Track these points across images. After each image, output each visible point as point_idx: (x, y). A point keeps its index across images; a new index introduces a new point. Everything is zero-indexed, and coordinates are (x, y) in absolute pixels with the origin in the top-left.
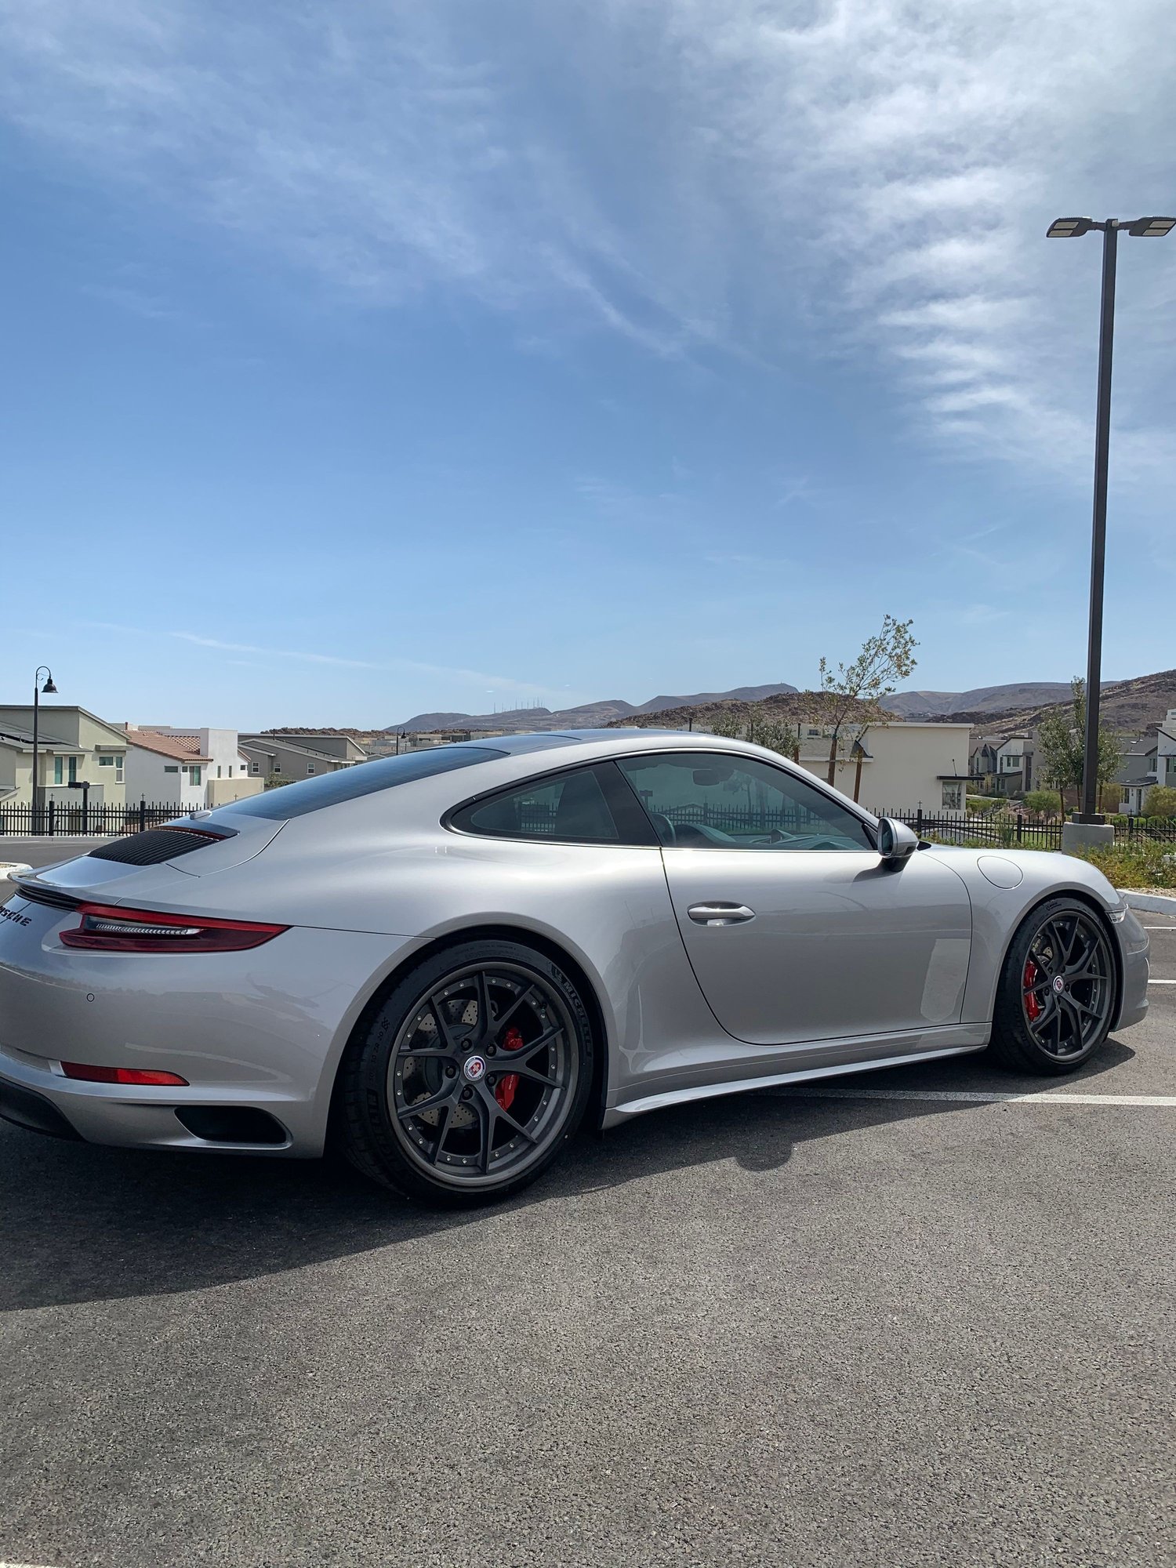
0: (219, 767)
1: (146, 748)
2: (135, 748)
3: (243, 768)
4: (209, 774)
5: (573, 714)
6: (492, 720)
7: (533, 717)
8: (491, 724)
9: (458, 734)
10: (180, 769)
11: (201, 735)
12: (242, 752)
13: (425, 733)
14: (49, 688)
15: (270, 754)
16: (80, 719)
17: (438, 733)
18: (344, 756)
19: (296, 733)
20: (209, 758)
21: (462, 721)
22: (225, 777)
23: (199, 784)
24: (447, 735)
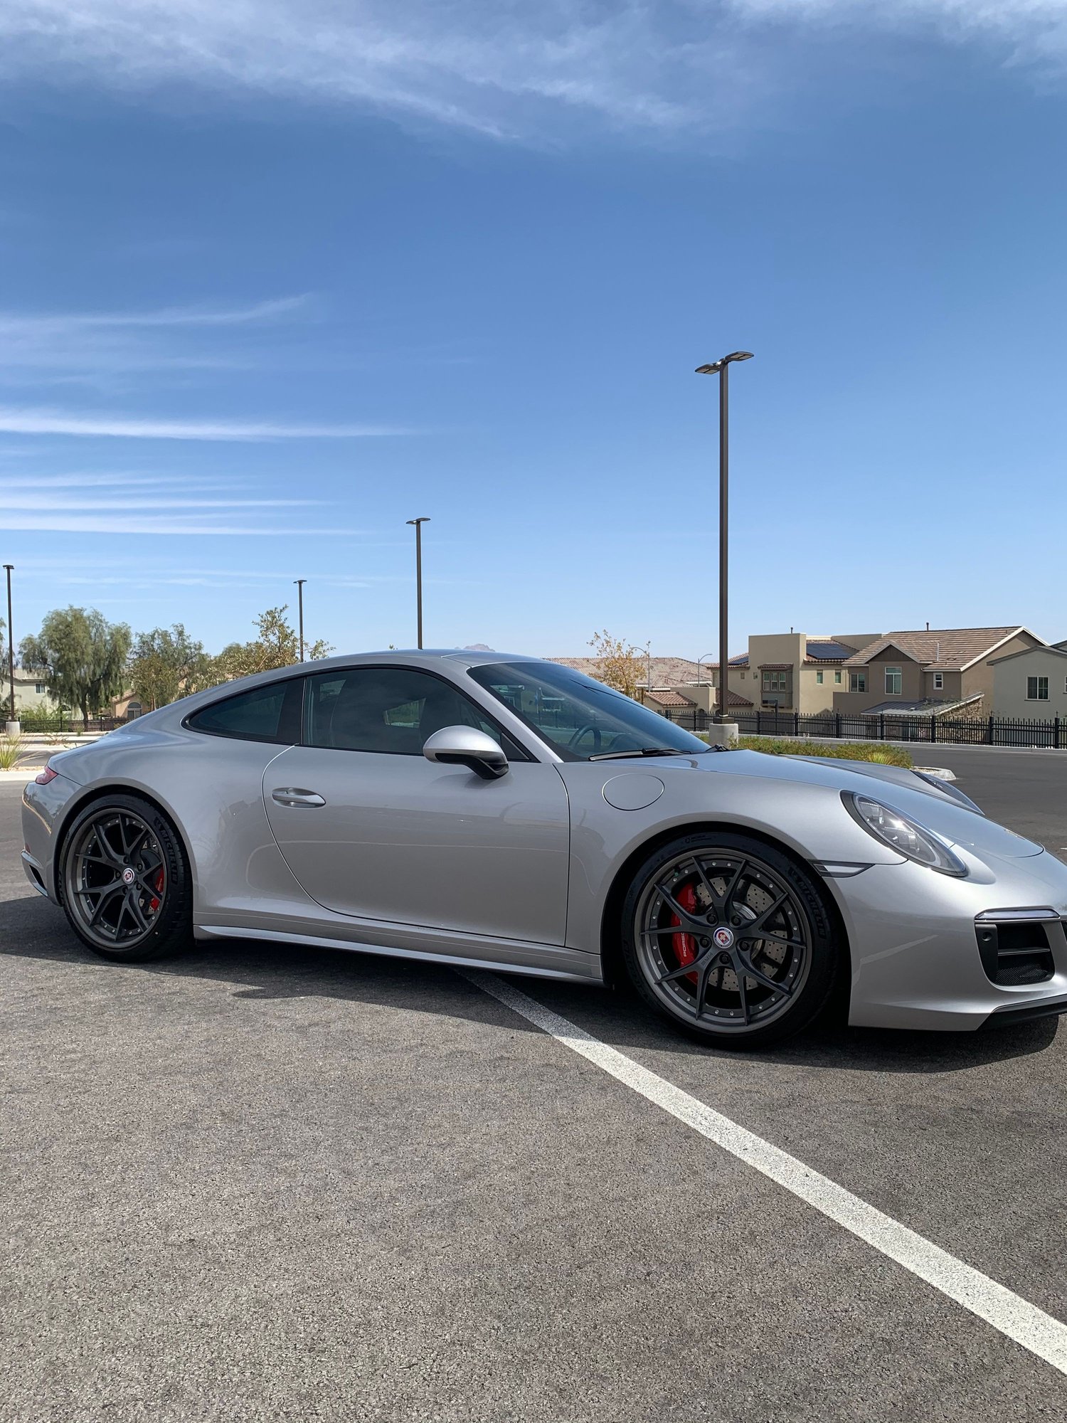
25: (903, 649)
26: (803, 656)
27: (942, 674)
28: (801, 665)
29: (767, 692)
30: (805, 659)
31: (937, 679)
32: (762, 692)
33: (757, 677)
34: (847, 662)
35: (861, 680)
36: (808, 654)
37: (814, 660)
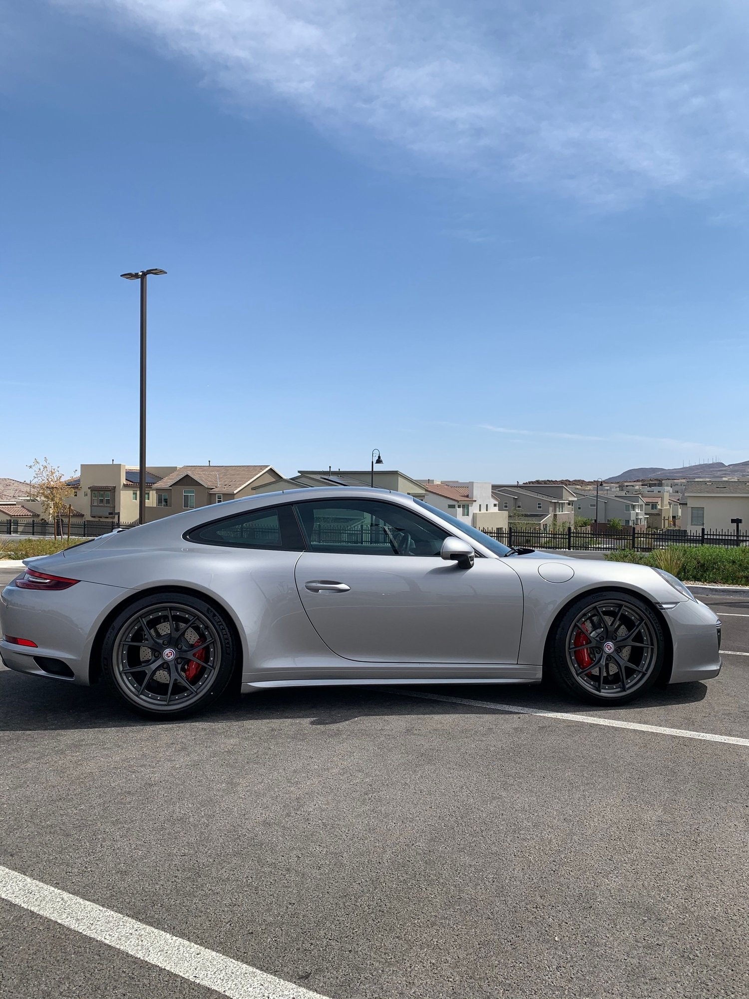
0: (480, 505)
1: (438, 494)
2: (430, 494)
3: (495, 505)
4: (474, 509)
5: (743, 466)
6: (682, 472)
7: (712, 469)
8: (681, 475)
9: (654, 482)
10: (457, 506)
11: (469, 486)
12: (494, 495)
13: (630, 482)
14: (379, 461)
15: (514, 497)
16: (399, 478)
17: (639, 482)
18: (561, 498)
19: (545, 484)
20: (474, 499)
21: (659, 473)
22: (484, 511)
23: (468, 515)
24: (645, 483)
25: (196, 478)
26: (123, 481)
27: (222, 495)
28: (121, 487)
29: (95, 506)
30: (125, 483)
31: (218, 498)
32: (92, 506)
33: (87, 495)
34: (155, 486)
35: (166, 498)
36: (126, 479)
37: (131, 483)
